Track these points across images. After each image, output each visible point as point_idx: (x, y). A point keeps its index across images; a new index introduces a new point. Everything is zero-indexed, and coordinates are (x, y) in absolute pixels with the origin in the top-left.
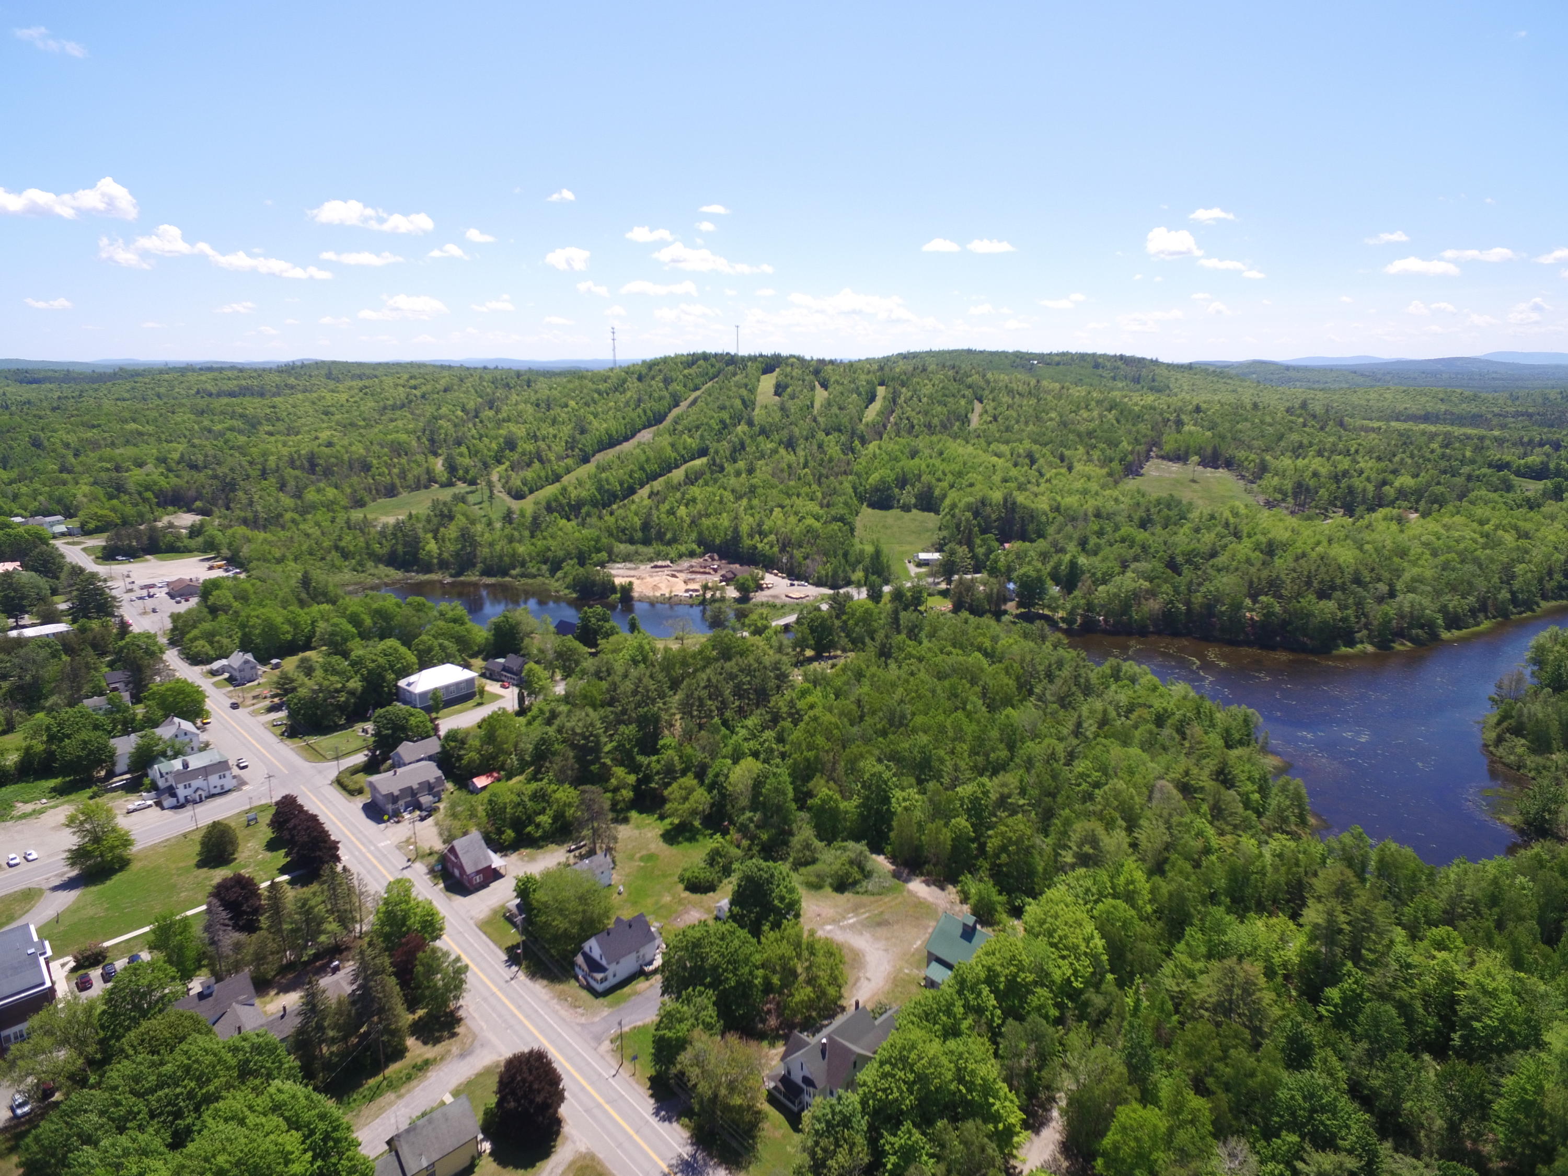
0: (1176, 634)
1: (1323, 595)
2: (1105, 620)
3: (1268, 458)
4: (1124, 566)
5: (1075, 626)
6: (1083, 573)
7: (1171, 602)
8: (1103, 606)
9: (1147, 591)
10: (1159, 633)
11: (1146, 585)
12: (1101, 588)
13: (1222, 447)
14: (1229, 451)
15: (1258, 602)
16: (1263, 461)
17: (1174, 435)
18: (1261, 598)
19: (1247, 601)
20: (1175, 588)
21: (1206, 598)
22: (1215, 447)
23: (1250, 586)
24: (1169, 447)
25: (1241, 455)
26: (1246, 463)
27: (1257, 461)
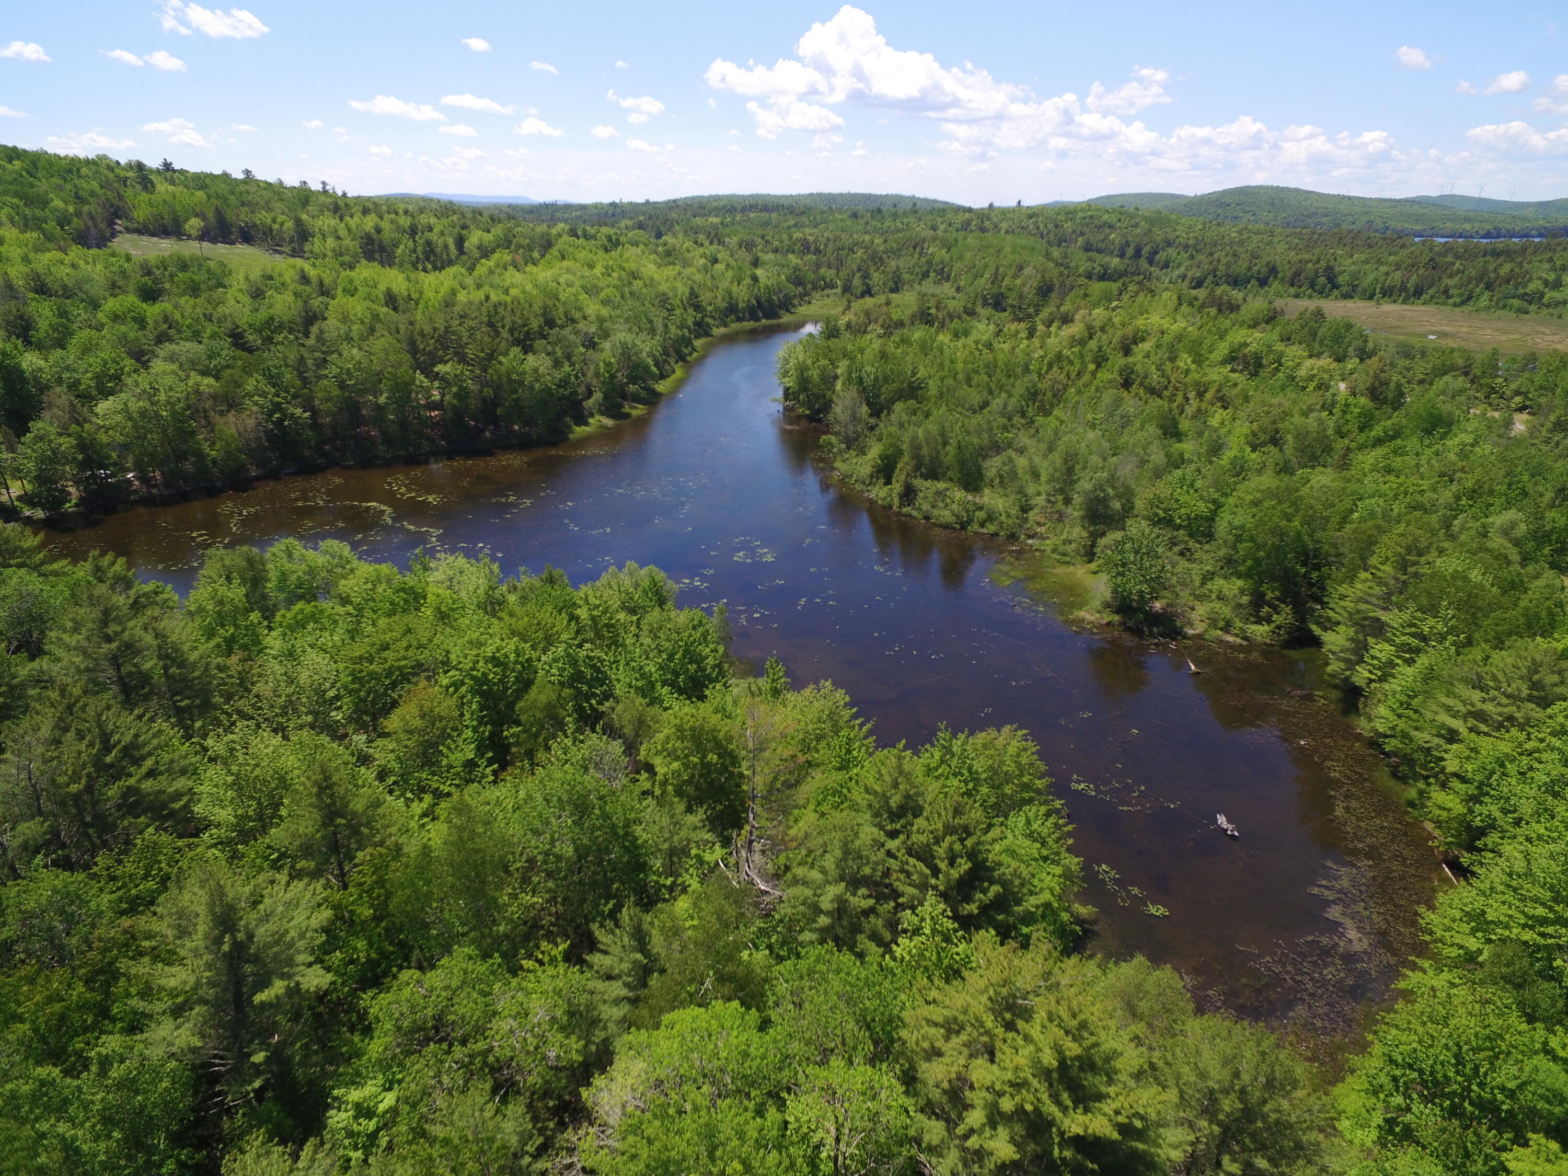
0: (307, 469)
1: (526, 344)
2: (144, 479)
3: (304, 217)
4: (141, 358)
5: (69, 507)
6: (44, 388)
7: (277, 407)
8: (125, 448)
9: (215, 397)
10: (274, 475)
11: (208, 384)
12: (103, 407)
13: (229, 214)
14: (244, 217)
15: (436, 376)
16: (299, 222)
17: (144, 196)
18: (439, 368)
19: (420, 377)
20: (273, 380)
21: (342, 386)
22: (219, 213)
23: (413, 349)
24: (141, 214)
25: (262, 217)
26: (276, 227)
27: (290, 224)
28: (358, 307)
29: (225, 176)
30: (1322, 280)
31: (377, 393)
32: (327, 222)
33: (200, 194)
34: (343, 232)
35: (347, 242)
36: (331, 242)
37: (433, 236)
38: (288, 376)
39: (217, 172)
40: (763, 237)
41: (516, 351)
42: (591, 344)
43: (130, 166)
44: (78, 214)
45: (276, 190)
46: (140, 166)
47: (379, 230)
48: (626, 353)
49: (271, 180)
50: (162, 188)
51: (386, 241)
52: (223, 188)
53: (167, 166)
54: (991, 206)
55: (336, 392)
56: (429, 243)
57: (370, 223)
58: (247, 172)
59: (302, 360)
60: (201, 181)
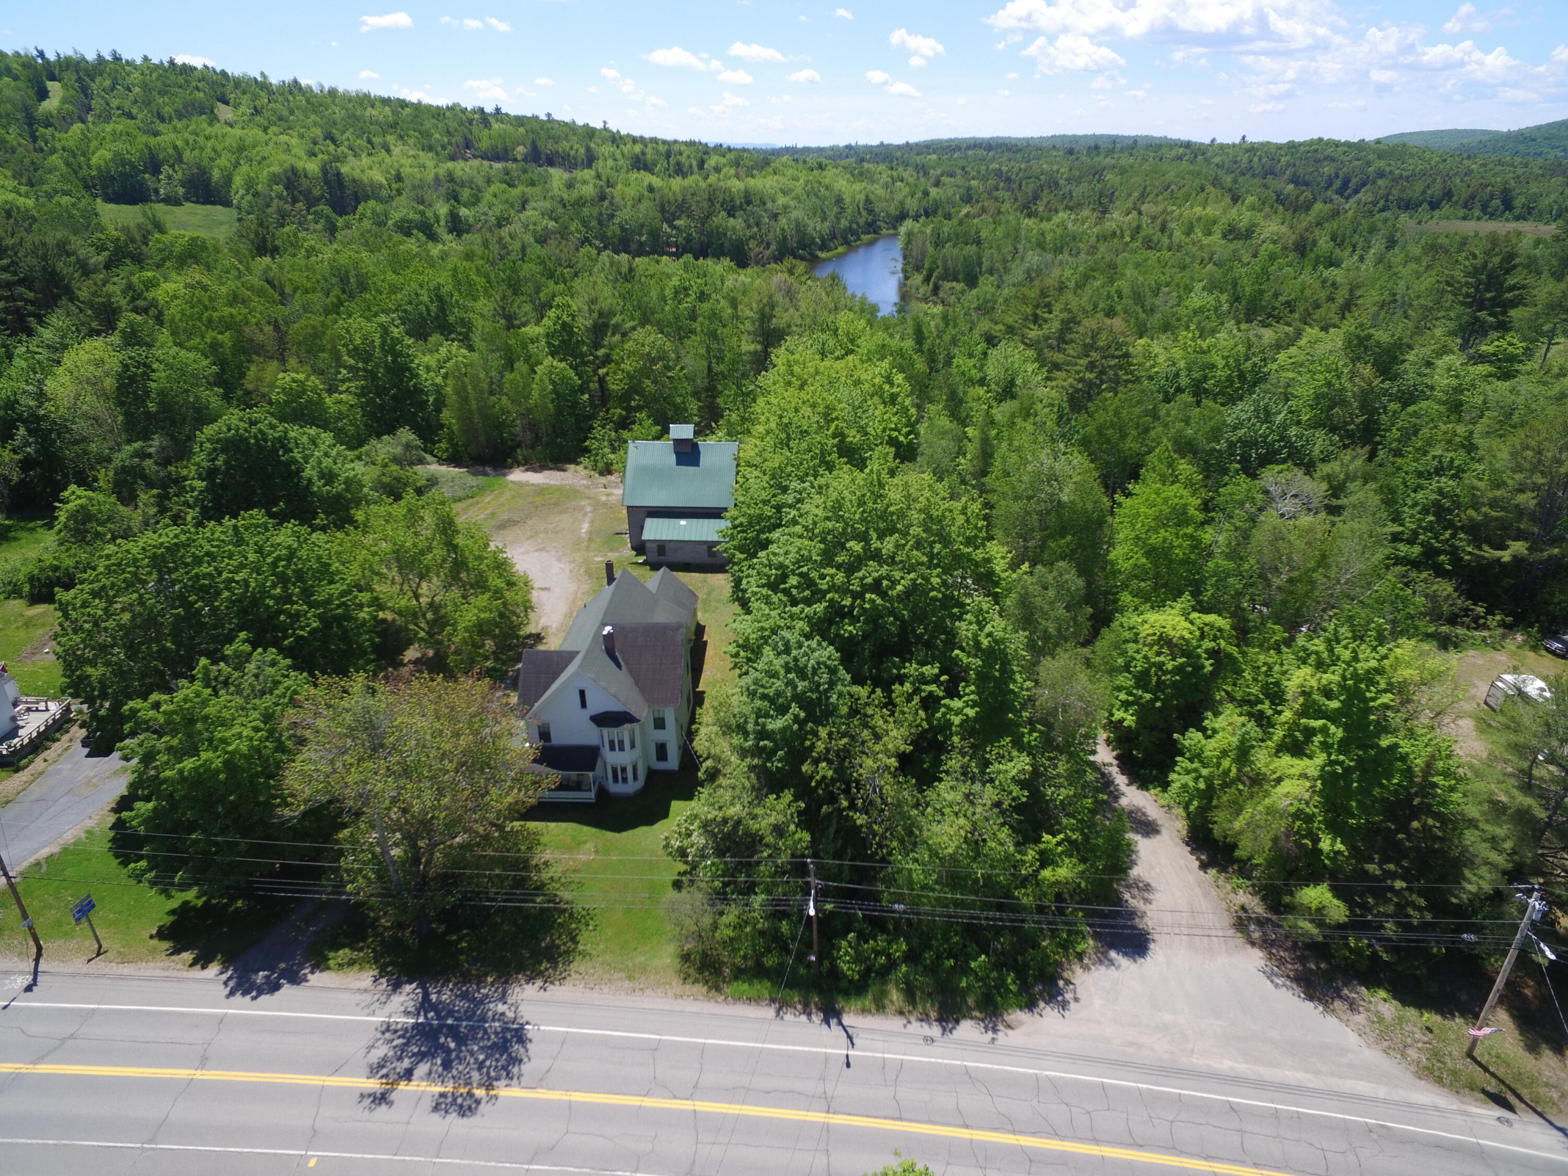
3: (592, 146)
13: (540, 144)
14: (549, 147)
15: (675, 227)
16: (588, 149)
17: (486, 132)
18: (677, 222)
19: (665, 226)
20: (585, 224)
21: (622, 228)
22: (534, 143)
23: (663, 211)
24: (485, 144)
25: (564, 146)
26: (572, 153)
27: (582, 151)
28: (631, 192)
29: (535, 118)
30: (1497, 202)
31: (641, 235)
32: (607, 149)
33: (521, 130)
34: (619, 156)
35: (621, 162)
36: (610, 163)
37: (683, 159)
38: (594, 223)
39: (529, 115)
40: (963, 169)
41: (724, 214)
42: (775, 217)
43: (474, 111)
44: (450, 143)
45: (571, 128)
46: (482, 110)
47: (644, 154)
48: (799, 227)
49: (567, 120)
50: (496, 126)
51: (649, 162)
52: (536, 126)
53: (498, 110)
54: (1213, 140)
55: (618, 232)
56: (678, 164)
57: (638, 148)
58: (549, 115)
59: (601, 214)
60: (520, 121)
